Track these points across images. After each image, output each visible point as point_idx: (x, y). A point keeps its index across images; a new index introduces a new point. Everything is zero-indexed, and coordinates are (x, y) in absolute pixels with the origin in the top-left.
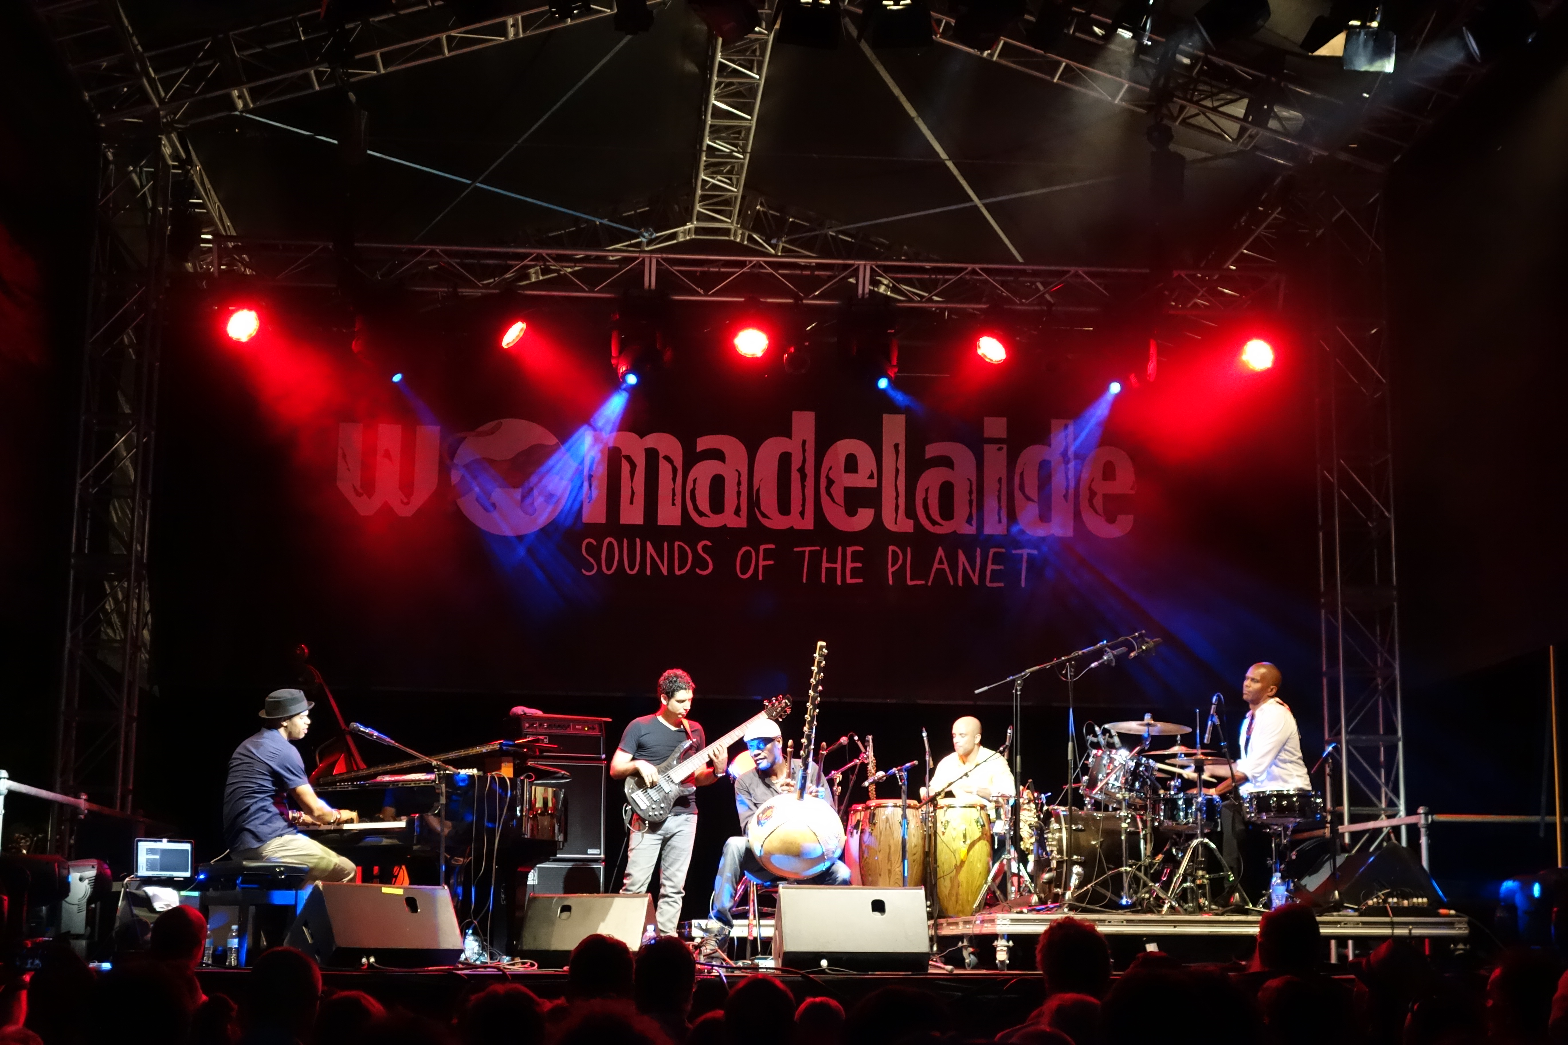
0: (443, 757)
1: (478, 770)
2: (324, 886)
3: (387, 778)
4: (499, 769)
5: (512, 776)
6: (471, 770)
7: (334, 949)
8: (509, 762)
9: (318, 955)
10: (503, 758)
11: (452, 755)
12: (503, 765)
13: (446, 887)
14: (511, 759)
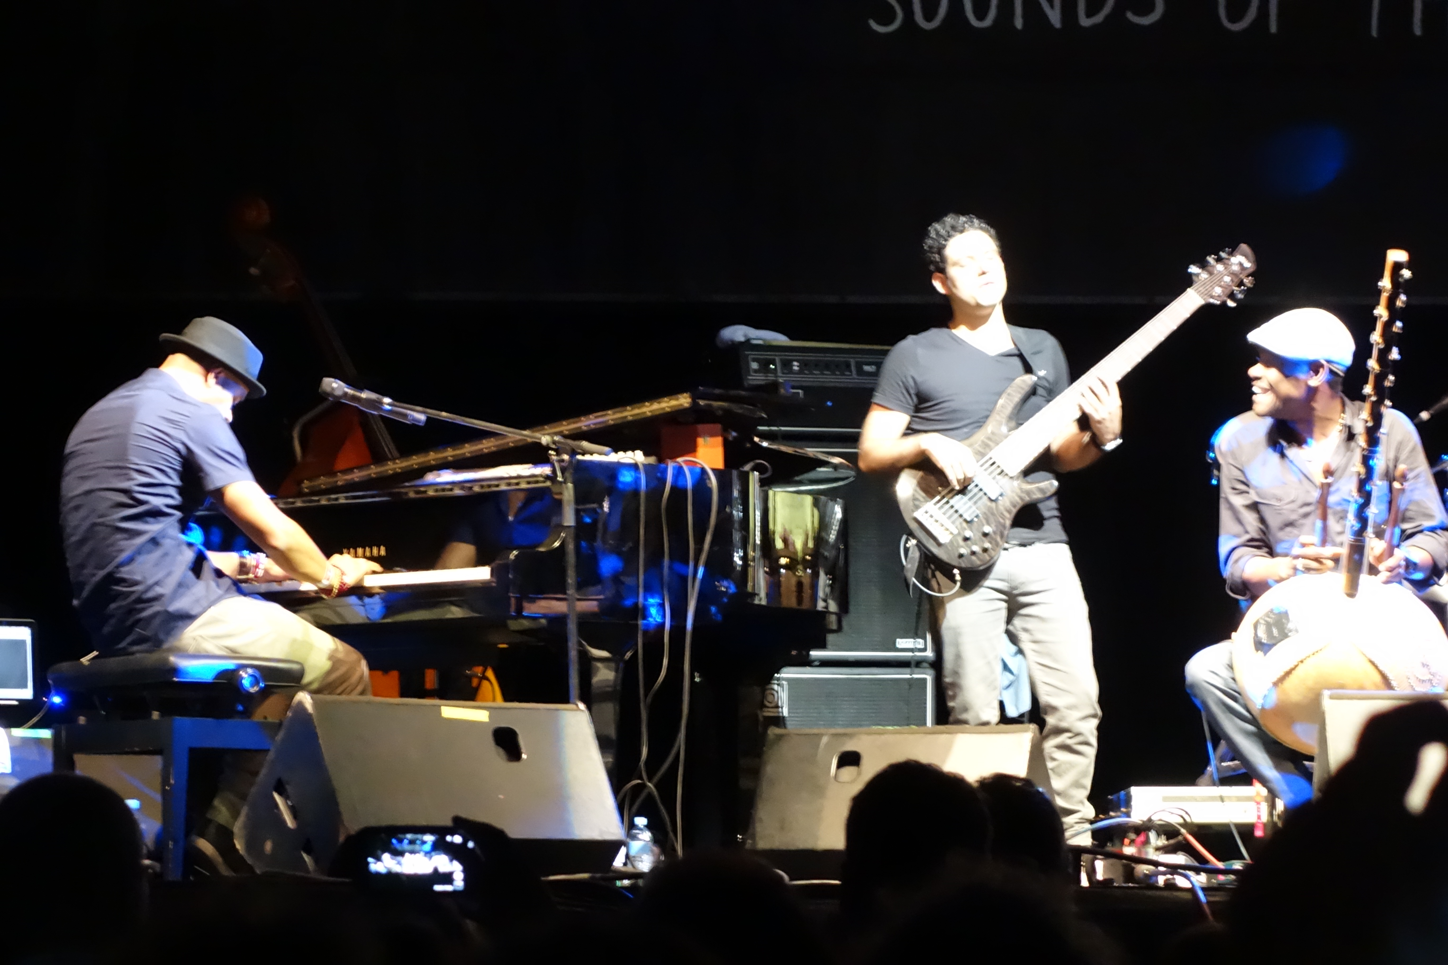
0: (567, 427)
1: (646, 454)
2: (316, 704)
3: (447, 476)
4: (692, 449)
5: (720, 465)
6: (630, 453)
7: (342, 839)
8: (712, 435)
9: (308, 853)
10: (700, 427)
11: (588, 422)
12: (700, 441)
13: (582, 706)
14: (719, 427)
